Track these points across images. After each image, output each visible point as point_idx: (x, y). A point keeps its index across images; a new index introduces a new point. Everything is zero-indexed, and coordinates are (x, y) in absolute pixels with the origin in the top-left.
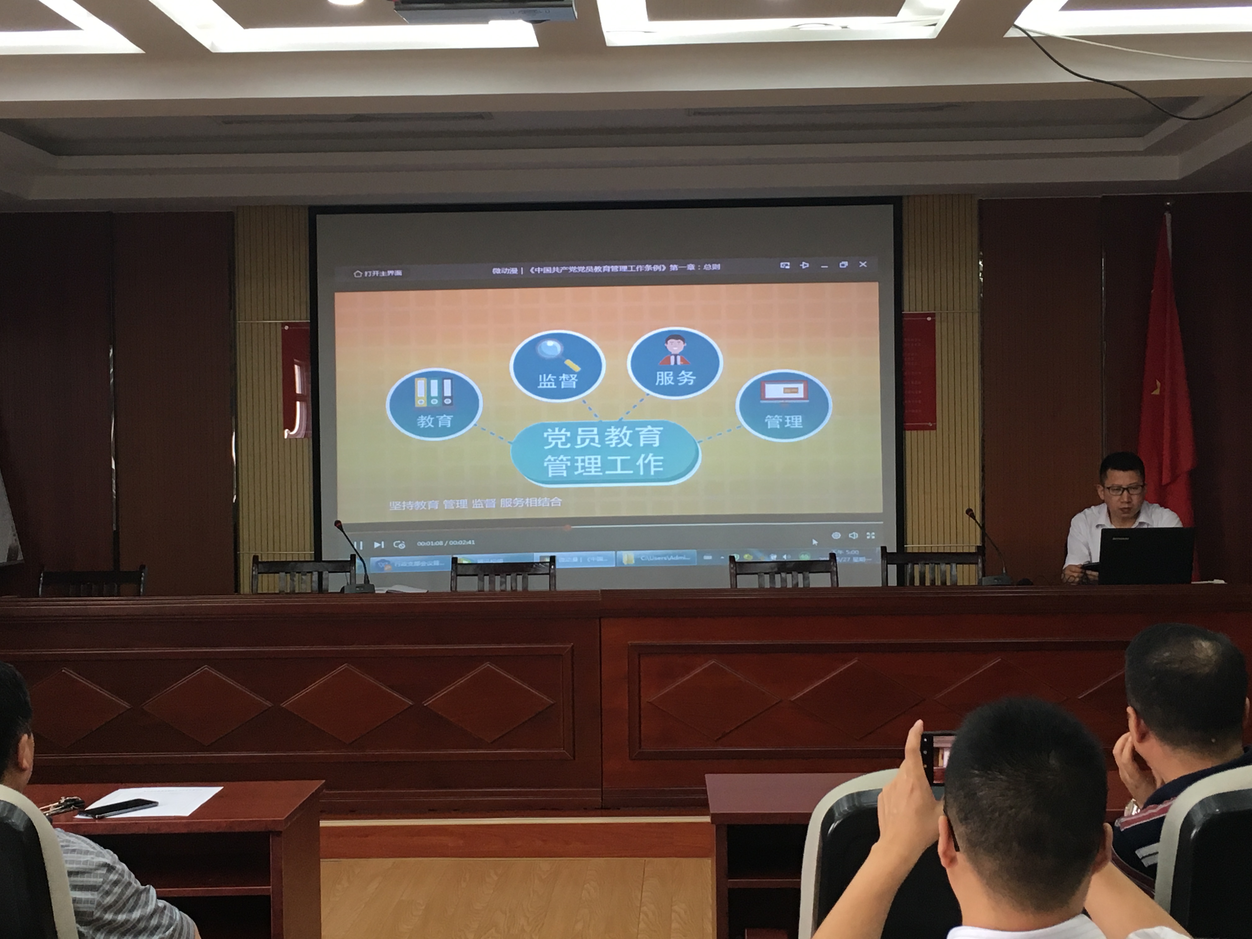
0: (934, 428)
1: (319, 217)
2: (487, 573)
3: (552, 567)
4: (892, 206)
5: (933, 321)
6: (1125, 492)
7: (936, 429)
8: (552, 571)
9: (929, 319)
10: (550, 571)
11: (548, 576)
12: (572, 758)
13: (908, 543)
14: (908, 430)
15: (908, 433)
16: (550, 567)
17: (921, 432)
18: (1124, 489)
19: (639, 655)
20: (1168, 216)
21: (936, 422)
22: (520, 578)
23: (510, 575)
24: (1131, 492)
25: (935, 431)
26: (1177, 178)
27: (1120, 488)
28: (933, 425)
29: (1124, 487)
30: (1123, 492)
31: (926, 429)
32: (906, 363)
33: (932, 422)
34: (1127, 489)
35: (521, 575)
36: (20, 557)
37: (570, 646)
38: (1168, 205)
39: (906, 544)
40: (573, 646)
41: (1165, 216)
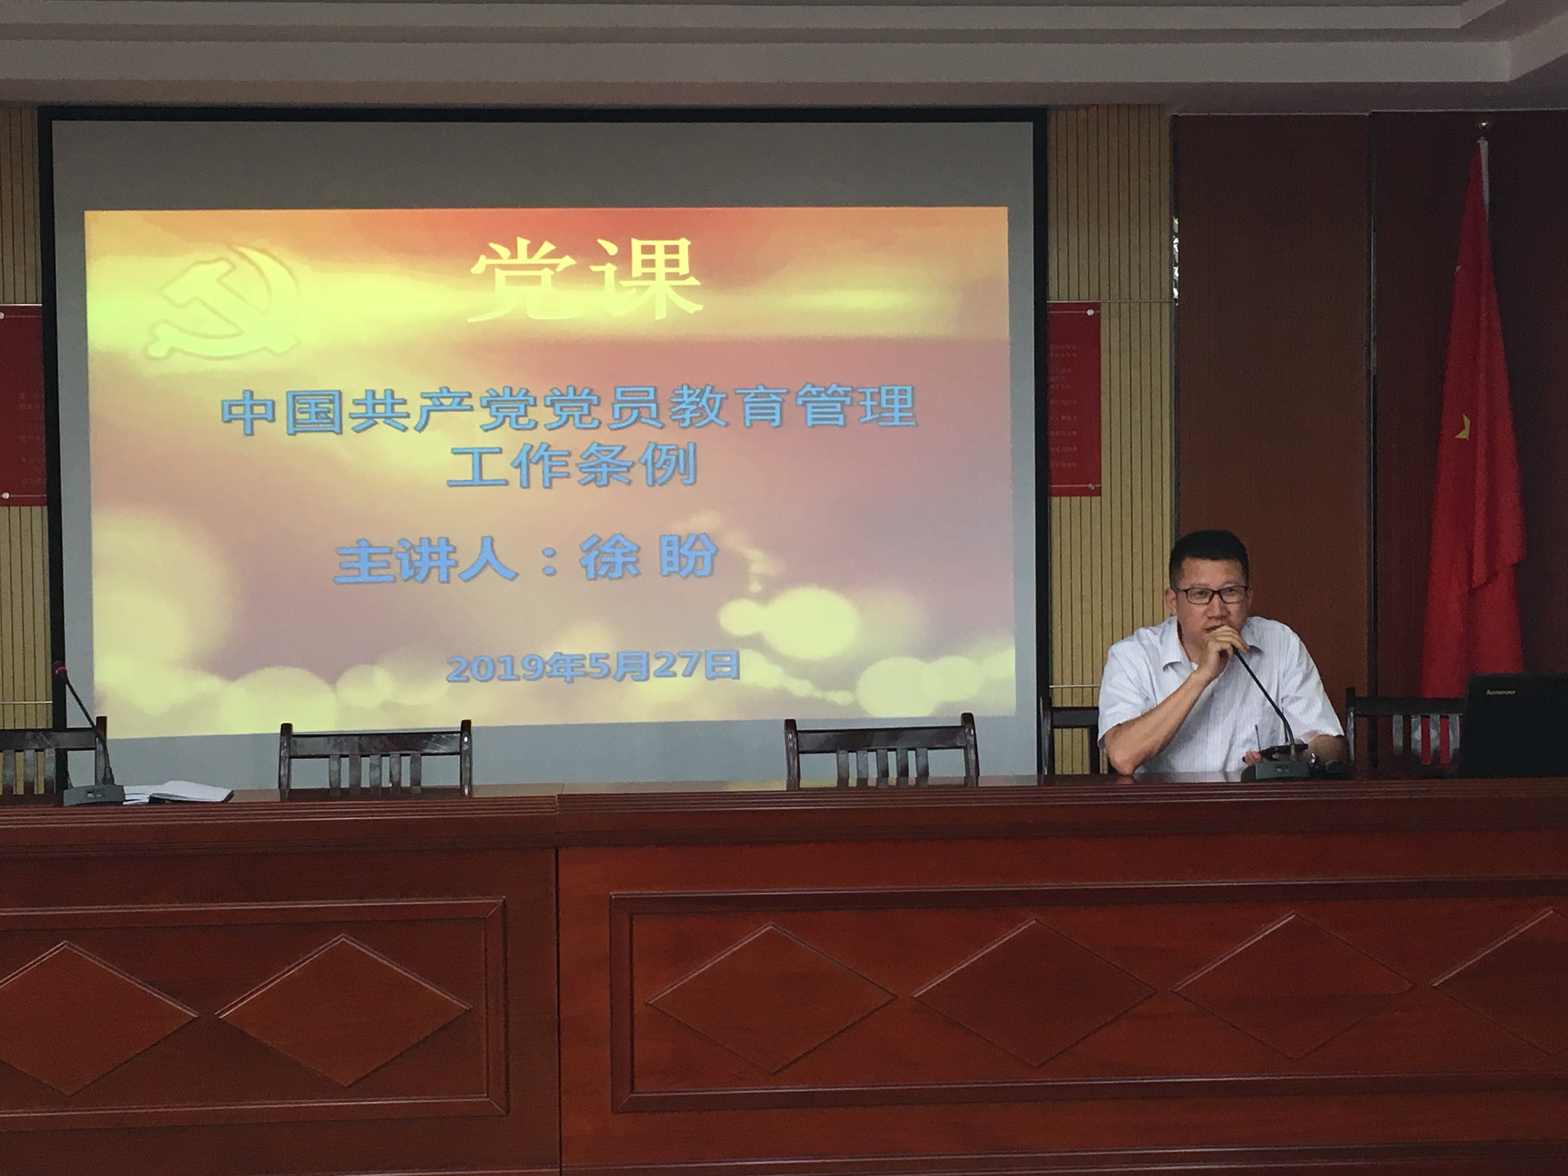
0: (1098, 492)
1: (56, 125)
2: (345, 753)
3: (466, 739)
4: (1031, 123)
5: (1097, 317)
6: (1216, 596)
7: (1100, 495)
8: (465, 747)
9: (1090, 312)
10: (461, 746)
11: (459, 756)
12: (503, 1112)
13: (1055, 681)
14: (1056, 496)
15: (1055, 501)
16: (462, 740)
17: (1076, 500)
18: (1214, 592)
20: (1484, 145)
21: (1100, 483)
22: (406, 760)
23: (388, 755)
24: (1224, 598)
25: (1099, 498)
26: (1506, 77)
27: (1206, 593)
28: (1095, 488)
29: (1215, 589)
30: (1211, 599)
31: (1085, 495)
32: (1052, 387)
33: (1094, 484)
34: (1219, 592)
35: (408, 755)
37: (500, 901)
38: (1484, 128)
39: (1052, 685)
40: (504, 902)
41: (1479, 144)
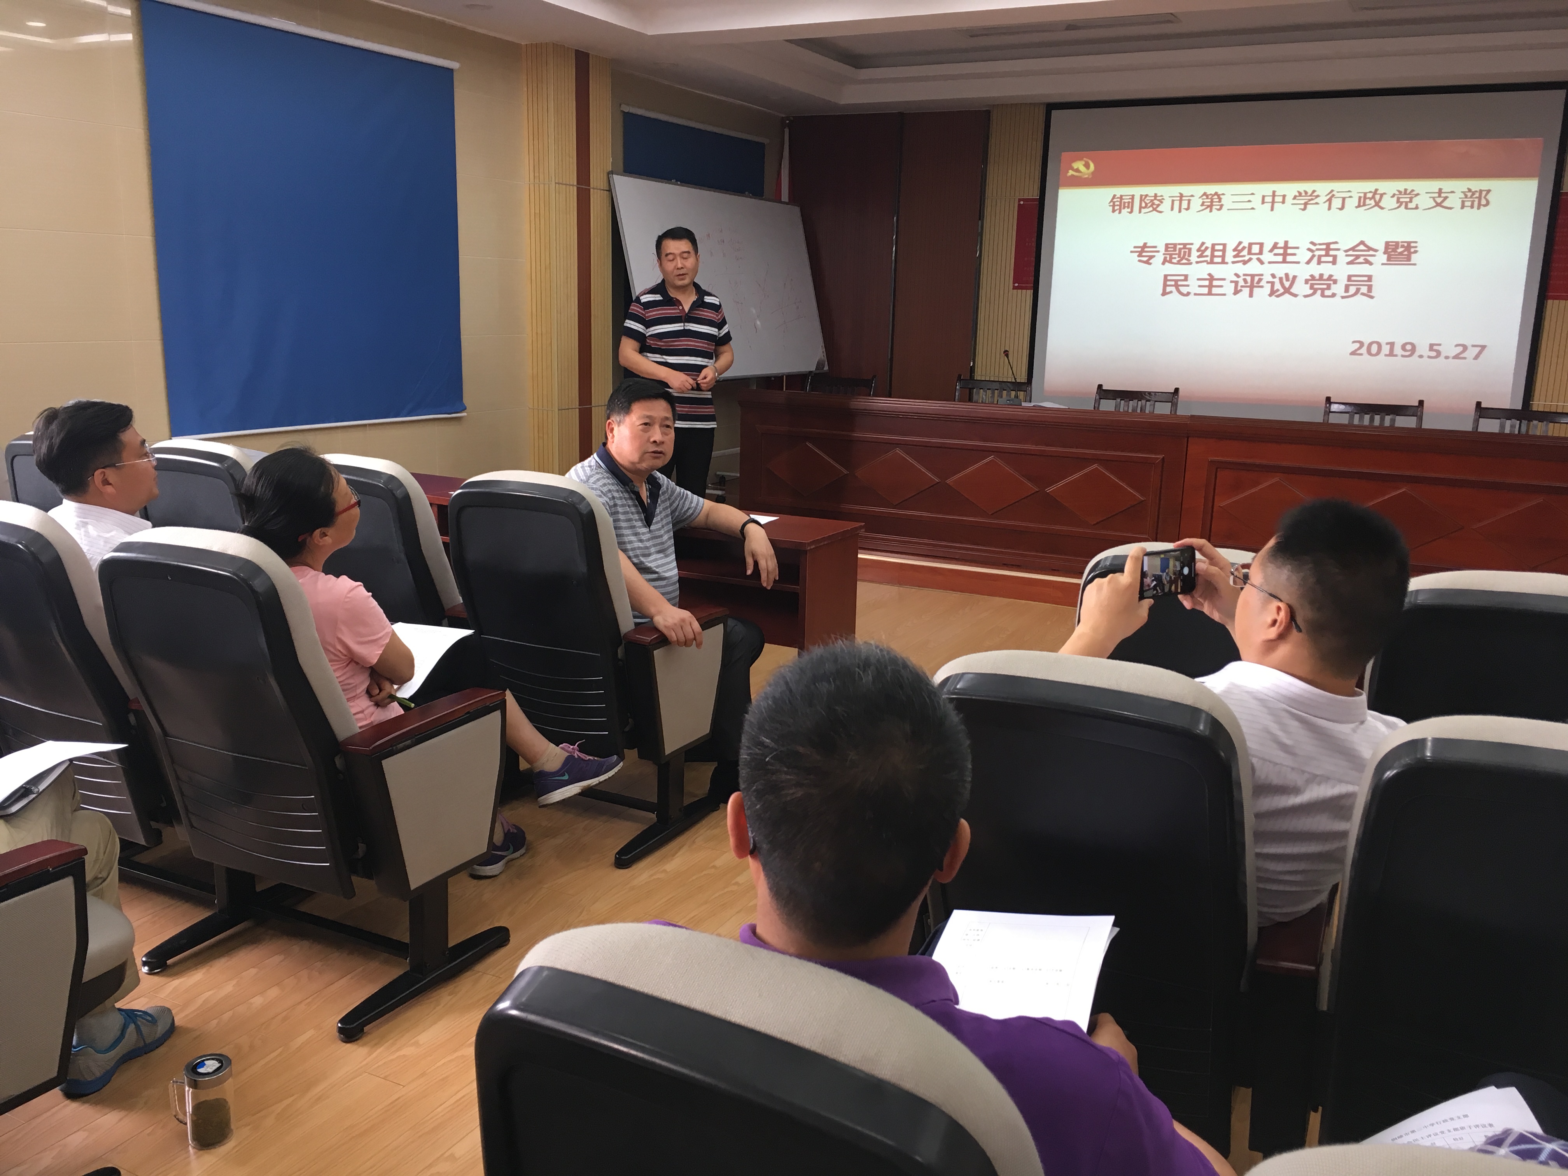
1: (1055, 111)
4: (1563, 91)
10: (1173, 400)
11: (1171, 403)
13: (1534, 401)
14: (1550, 299)
15: (1549, 302)
16: (1173, 396)
17: (1562, 302)
19: (1217, 468)
22: (1148, 403)
23: (1141, 401)
35: (1150, 401)
36: (826, 368)
37: (1161, 457)
40: (1163, 457)
